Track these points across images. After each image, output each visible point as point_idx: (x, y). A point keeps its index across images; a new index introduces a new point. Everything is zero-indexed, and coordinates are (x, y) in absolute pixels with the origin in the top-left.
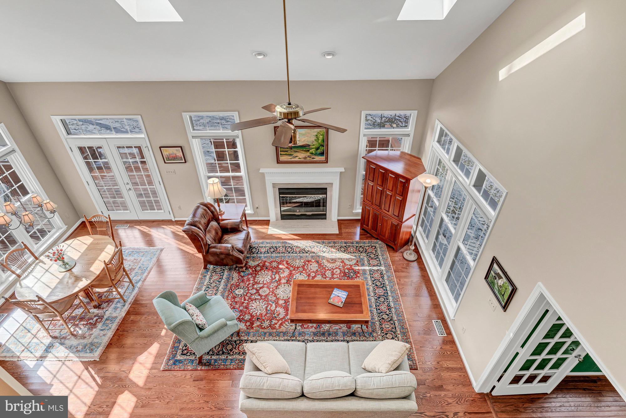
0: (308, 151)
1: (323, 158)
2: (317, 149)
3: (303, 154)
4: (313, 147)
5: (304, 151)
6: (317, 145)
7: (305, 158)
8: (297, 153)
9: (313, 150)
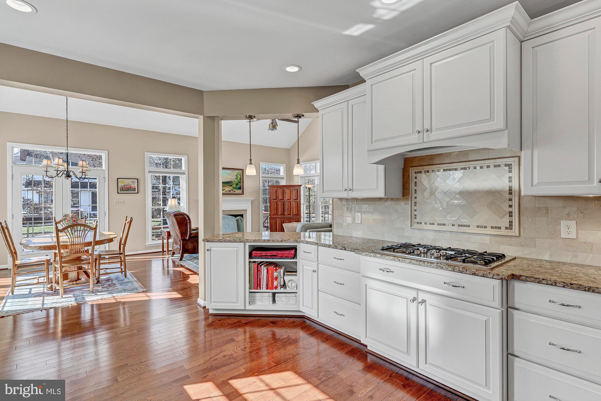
0: (232, 186)
1: (240, 191)
2: (237, 185)
3: (228, 188)
4: (235, 183)
5: (229, 186)
6: (237, 182)
7: (230, 191)
8: (225, 187)
9: (234, 185)
